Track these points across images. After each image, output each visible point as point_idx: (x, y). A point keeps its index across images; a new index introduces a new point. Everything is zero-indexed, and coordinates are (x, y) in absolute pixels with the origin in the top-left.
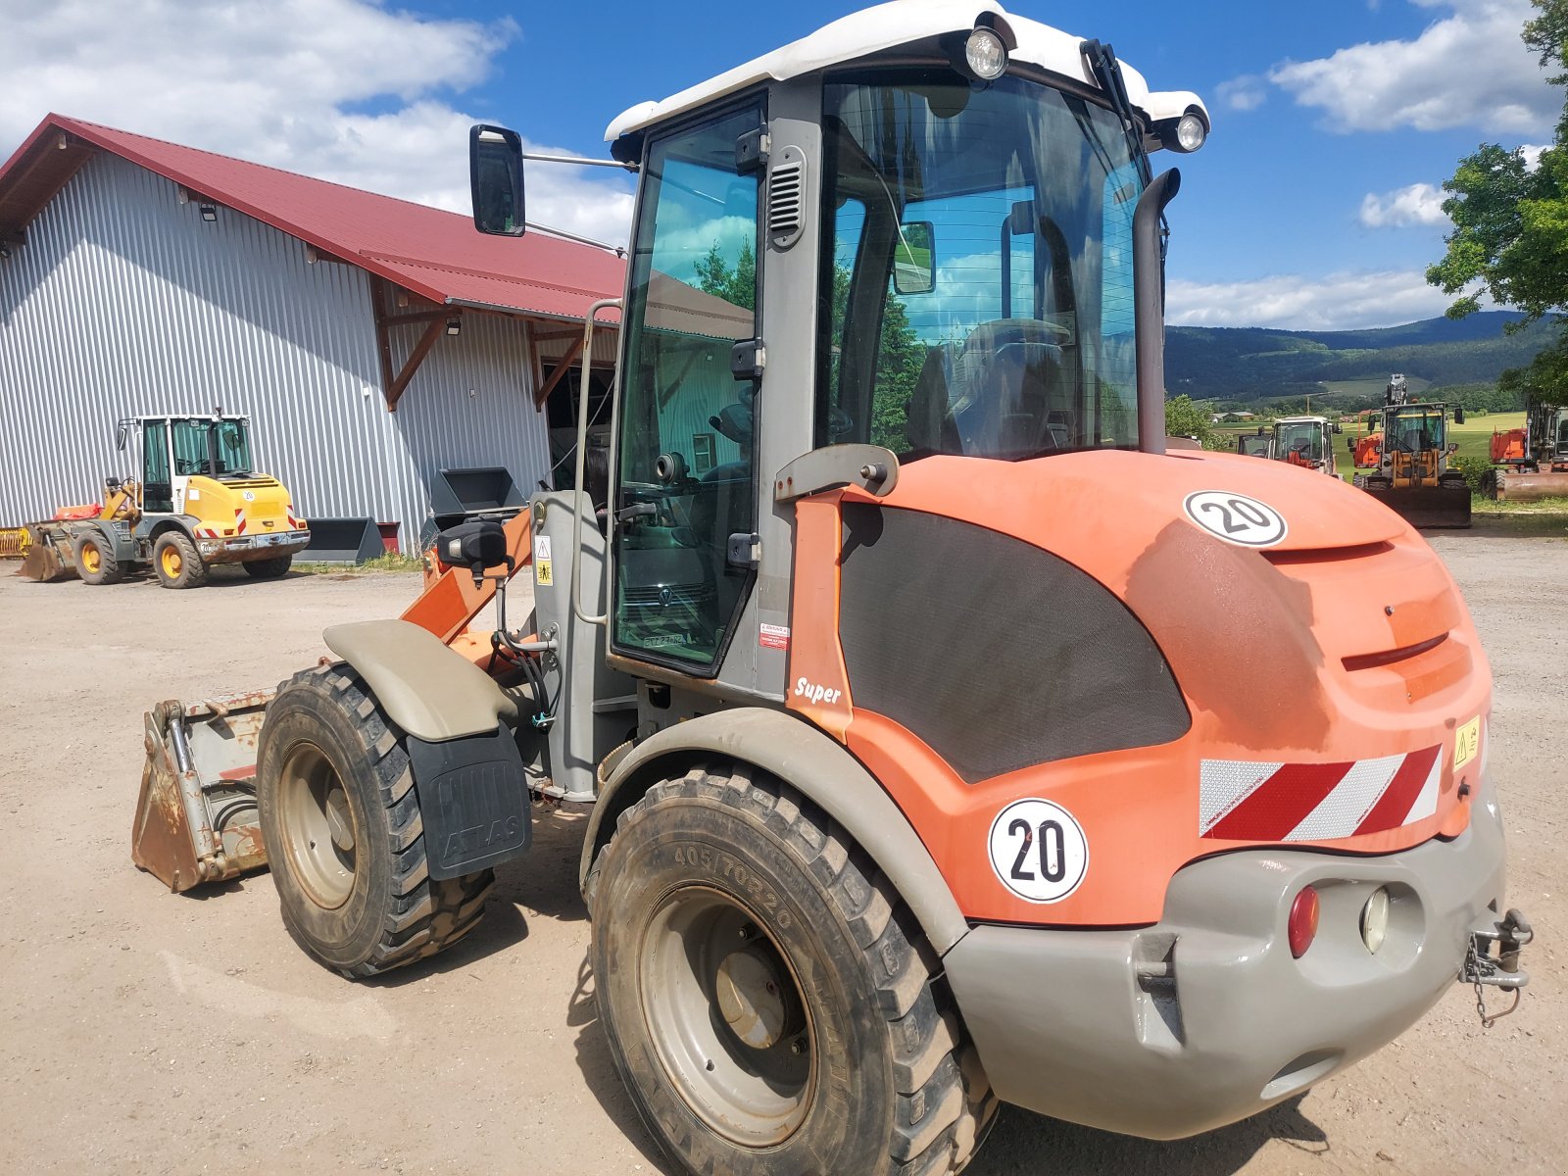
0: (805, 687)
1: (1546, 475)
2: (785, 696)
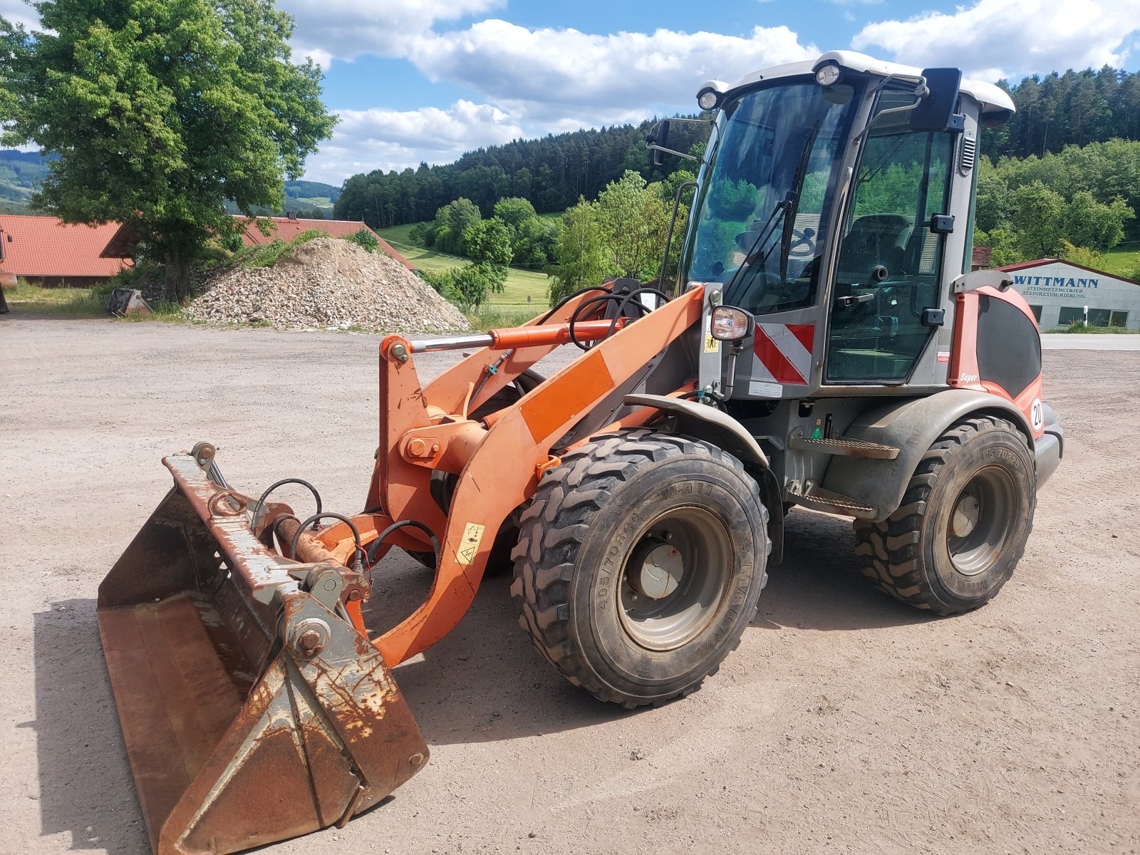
0: (965, 376)
2: (948, 383)
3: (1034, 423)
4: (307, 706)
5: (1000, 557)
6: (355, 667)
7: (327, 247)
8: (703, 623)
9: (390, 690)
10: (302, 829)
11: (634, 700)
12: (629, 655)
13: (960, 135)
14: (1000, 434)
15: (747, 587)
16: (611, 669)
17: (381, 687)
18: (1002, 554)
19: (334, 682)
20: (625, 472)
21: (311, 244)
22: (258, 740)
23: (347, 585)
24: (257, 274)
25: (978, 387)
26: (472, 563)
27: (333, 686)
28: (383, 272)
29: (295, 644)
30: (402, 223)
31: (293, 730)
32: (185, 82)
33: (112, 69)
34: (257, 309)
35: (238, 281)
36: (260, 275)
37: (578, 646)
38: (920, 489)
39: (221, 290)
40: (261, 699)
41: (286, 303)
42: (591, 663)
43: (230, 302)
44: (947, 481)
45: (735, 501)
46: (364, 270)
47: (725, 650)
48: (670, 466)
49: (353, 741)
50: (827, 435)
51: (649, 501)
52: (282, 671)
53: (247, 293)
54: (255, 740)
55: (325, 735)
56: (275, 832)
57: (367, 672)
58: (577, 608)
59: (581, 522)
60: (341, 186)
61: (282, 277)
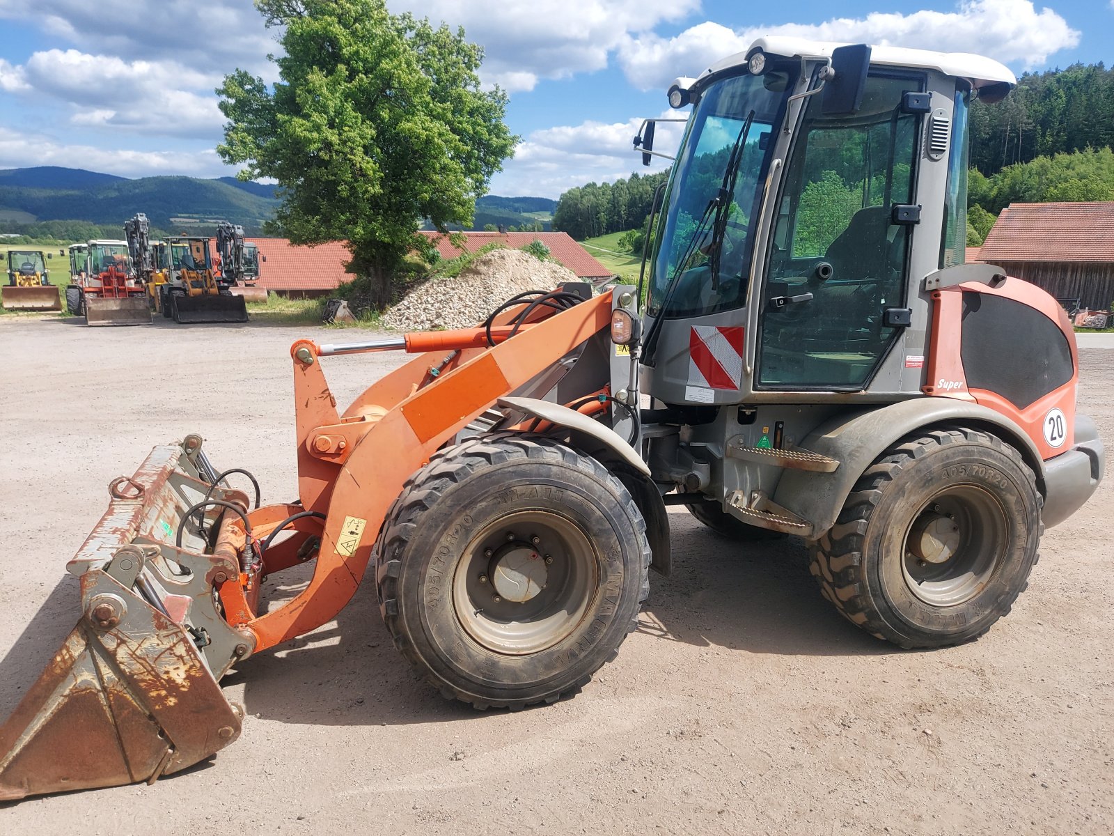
0: (943, 383)
1: (243, 288)
2: (922, 391)
3: (1048, 437)
4: (110, 671)
5: (985, 590)
6: (155, 641)
7: (503, 258)
8: (565, 630)
9: (194, 665)
10: (113, 781)
11: (485, 702)
12: (469, 655)
13: (927, 116)
14: (975, 449)
15: (616, 598)
16: (449, 667)
17: (183, 661)
18: (989, 585)
19: (134, 653)
20: (458, 474)
21: (489, 256)
22: (65, 696)
23: (212, 567)
24: (443, 285)
25: (965, 395)
26: (353, 555)
27: (133, 655)
28: (552, 280)
29: (90, 614)
30: (613, 231)
31: (99, 691)
32: (385, 114)
33: (323, 109)
34: (438, 316)
35: (427, 291)
36: (445, 285)
37: (410, 642)
38: (862, 507)
39: (412, 300)
40: (63, 660)
41: (462, 310)
42: (426, 659)
43: (418, 310)
44: (895, 500)
45: (595, 508)
46: (534, 278)
47: (593, 662)
48: (510, 469)
49: (157, 707)
50: (777, 445)
51: (484, 504)
52: (83, 638)
53: (432, 302)
54: (62, 696)
55: (131, 699)
56: (86, 780)
57: (168, 646)
58: (406, 605)
59: (410, 521)
60: (558, 199)
61: (462, 287)
